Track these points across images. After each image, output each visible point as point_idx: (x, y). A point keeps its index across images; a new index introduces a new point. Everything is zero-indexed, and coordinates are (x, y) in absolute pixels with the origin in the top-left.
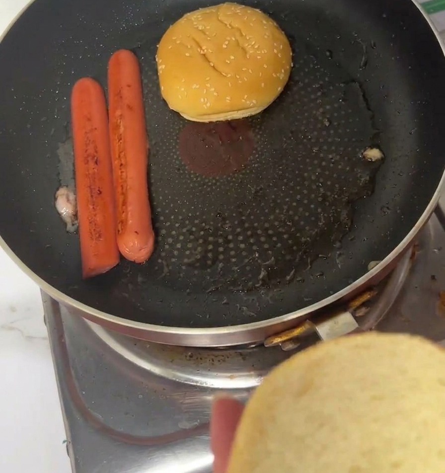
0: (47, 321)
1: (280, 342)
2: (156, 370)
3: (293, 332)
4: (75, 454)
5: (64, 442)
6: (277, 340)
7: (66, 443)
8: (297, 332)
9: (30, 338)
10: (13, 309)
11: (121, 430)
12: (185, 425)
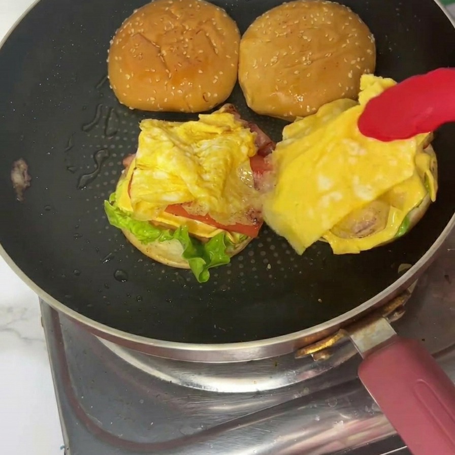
0: (45, 325)
1: (312, 353)
3: (325, 343)
5: (62, 448)
6: (311, 351)
7: (64, 449)
8: (330, 343)
9: (27, 340)
10: (10, 310)
11: (121, 436)
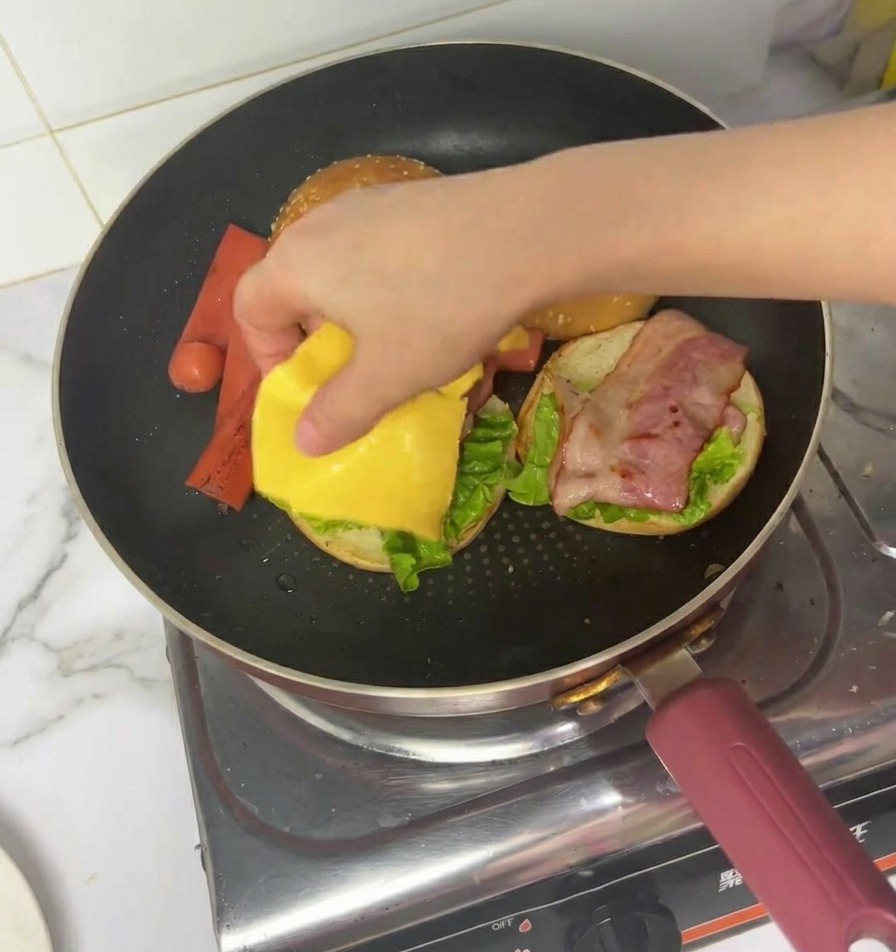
2: (345, 735)
4: (215, 866)
9: (144, 681)
12: (388, 822)
